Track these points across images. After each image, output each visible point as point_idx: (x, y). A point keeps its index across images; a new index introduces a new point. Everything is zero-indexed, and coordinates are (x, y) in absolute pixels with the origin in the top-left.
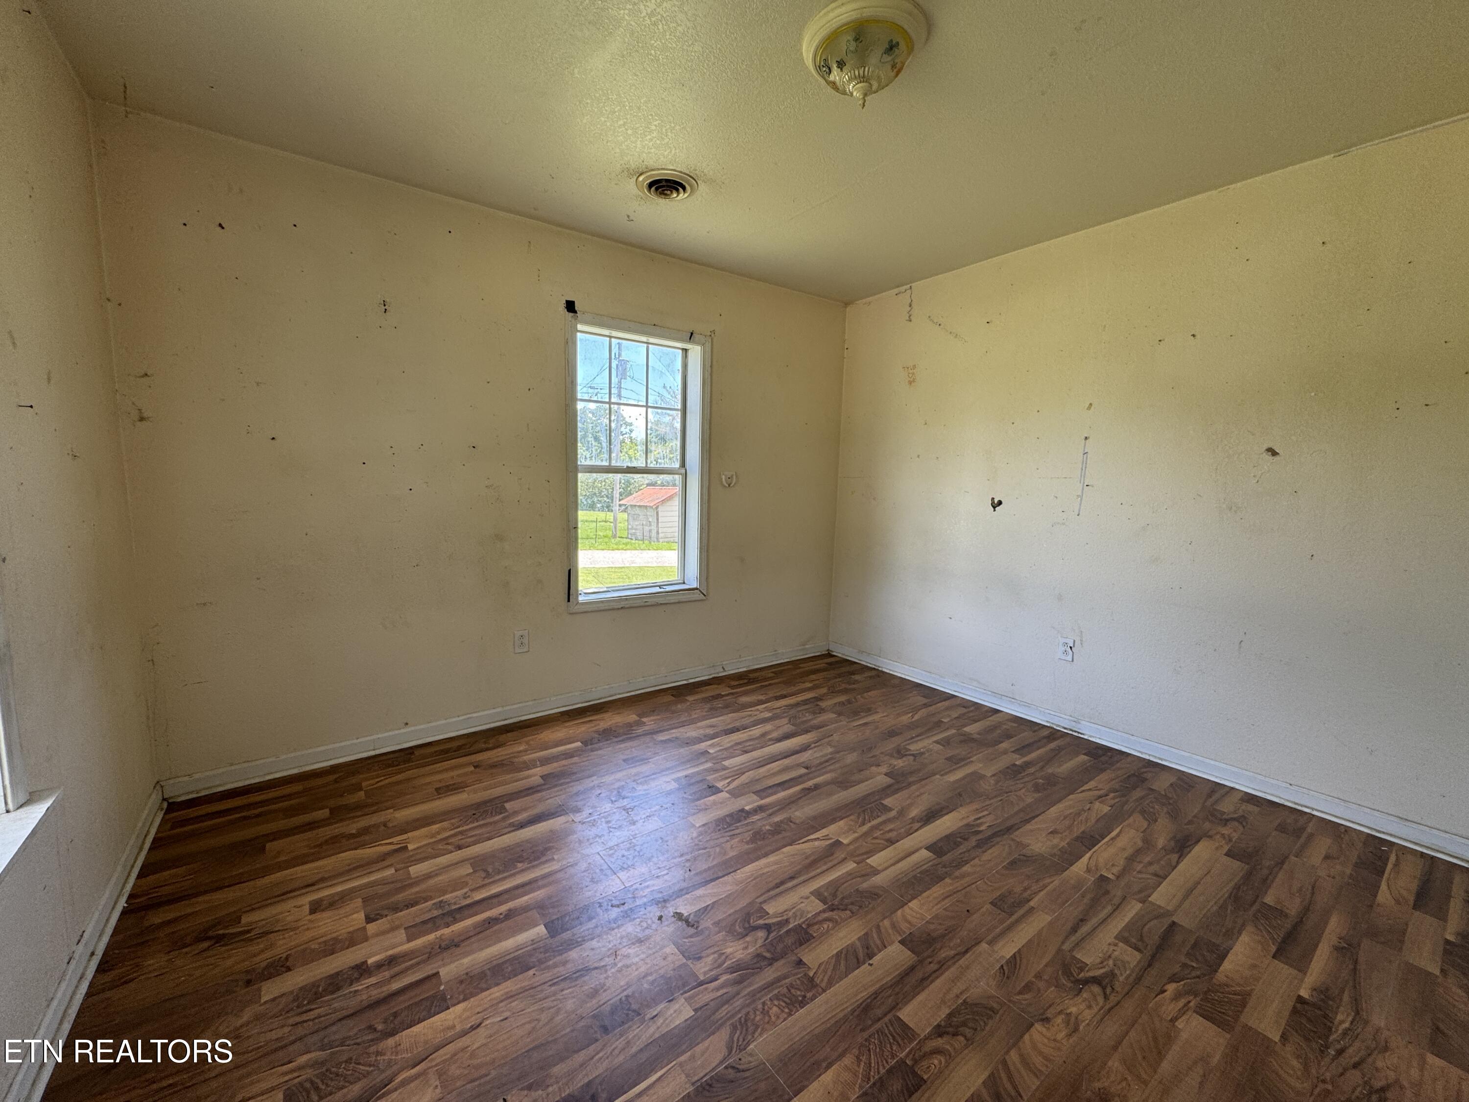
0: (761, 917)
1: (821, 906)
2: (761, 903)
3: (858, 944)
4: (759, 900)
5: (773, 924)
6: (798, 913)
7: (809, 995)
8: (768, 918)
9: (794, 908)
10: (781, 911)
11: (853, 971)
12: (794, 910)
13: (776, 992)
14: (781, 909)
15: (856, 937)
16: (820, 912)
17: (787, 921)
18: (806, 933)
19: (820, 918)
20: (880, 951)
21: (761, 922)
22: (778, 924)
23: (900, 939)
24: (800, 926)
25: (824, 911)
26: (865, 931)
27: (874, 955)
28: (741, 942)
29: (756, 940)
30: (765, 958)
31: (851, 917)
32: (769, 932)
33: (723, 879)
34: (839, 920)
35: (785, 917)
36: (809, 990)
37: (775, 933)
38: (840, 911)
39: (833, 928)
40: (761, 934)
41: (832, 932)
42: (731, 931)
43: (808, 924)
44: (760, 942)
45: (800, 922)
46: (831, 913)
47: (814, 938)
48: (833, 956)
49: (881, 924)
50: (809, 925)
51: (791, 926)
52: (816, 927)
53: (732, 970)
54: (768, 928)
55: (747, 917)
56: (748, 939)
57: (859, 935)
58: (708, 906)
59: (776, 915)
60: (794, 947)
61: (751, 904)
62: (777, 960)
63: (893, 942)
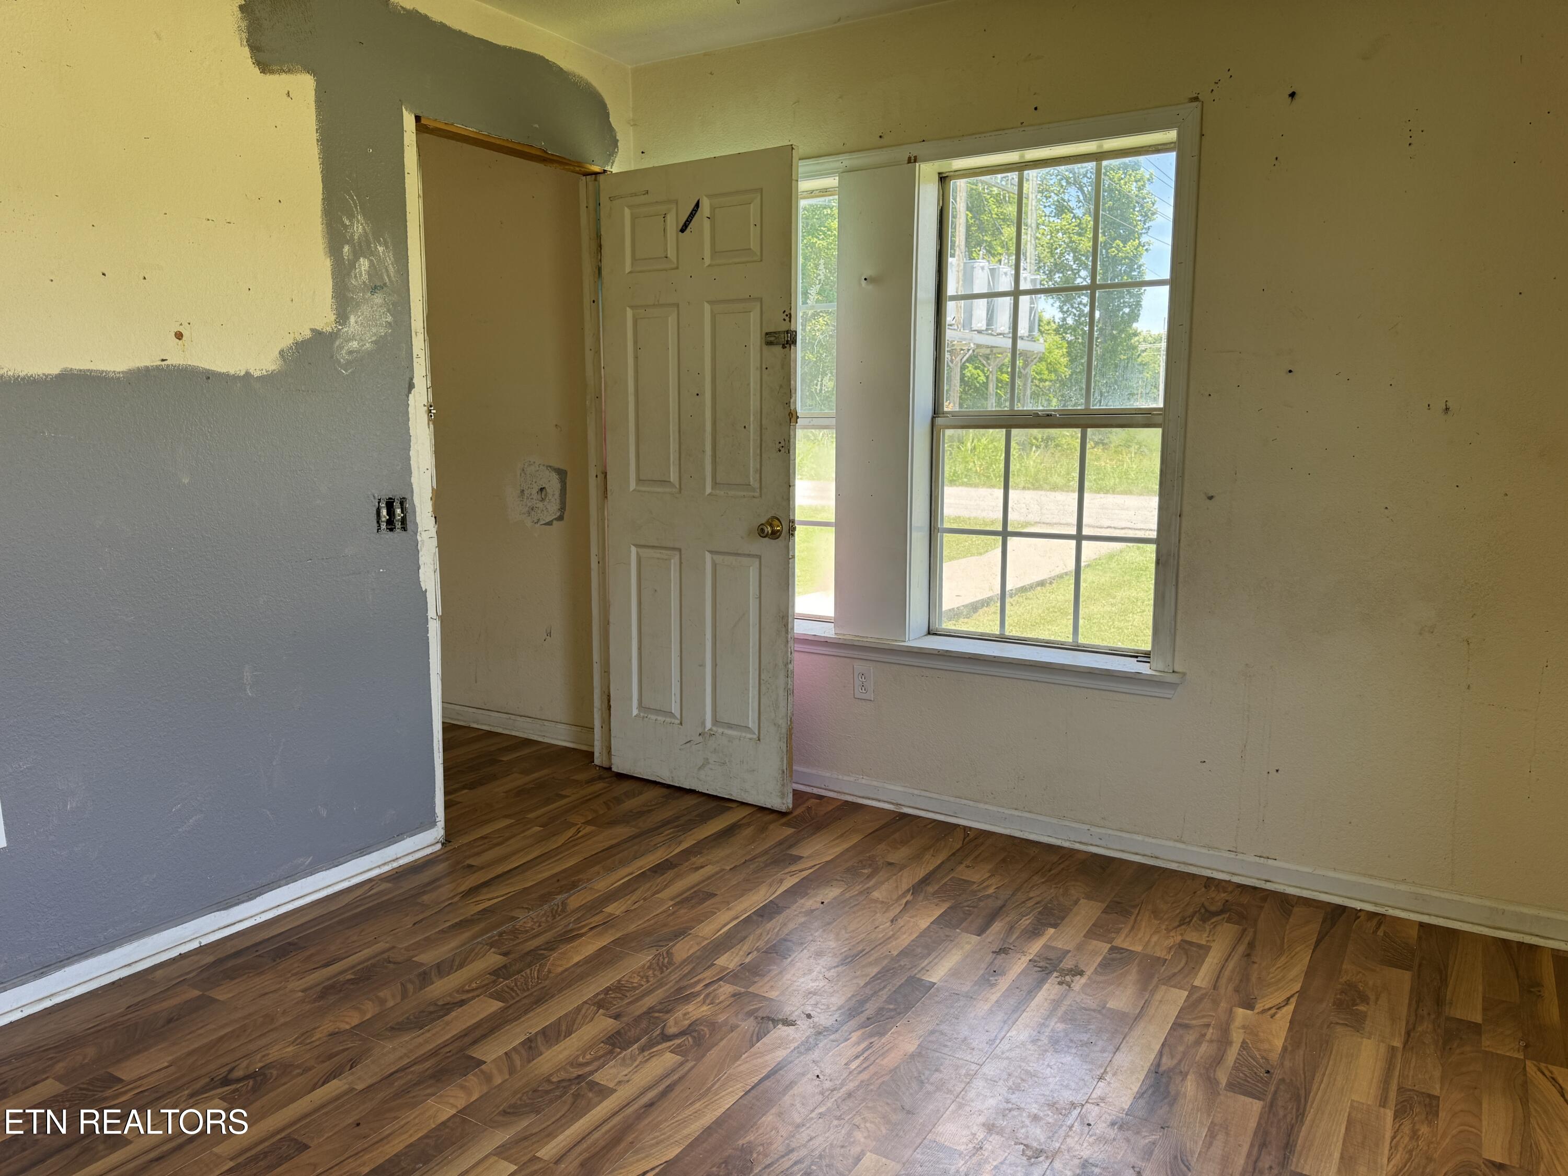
0: (679, 1046)
1: (597, 1077)
2: (687, 1061)
3: (543, 1049)
4: (691, 1064)
5: (661, 1043)
6: (628, 1062)
7: (602, 996)
8: (670, 1047)
9: (636, 1067)
10: (654, 1059)
11: (550, 1024)
12: (635, 1064)
13: (637, 992)
14: (654, 1062)
15: (544, 1056)
16: (596, 1071)
17: (642, 1050)
18: (614, 1045)
19: (596, 1064)
20: (514, 1048)
21: (677, 1041)
22: (654, 1044)
23: (483, 1067)
24: (623, 1049)
25: (591, 1073)
26: (531, 1065)
27: (523, 1044)
28: (694, 1018)
29: (676, 1023)
30: (659, 1012)
31: (551, 1075)
32: (662, 1033)
33: (759, 1078)
34: (568, 1067)
35: (646, 1053)
36: (603, 999)
37: (655, 1035)
38: (568, 1078)
39: (578, 1056)
40: (672, 1030)
41: (579, 1053)
42: (713, 1026)
43: (613, 1053)
44: (671, 1021)
45: (625, 1053)
46: (580, 1073)
47: (602, 1042)
48: (575, 1032)
49: (507, 1077)
50: (611, 1052)
51: (636, 1046)
52: (601, 1053)
53: (695, 995)
54: (666, 1038)
55: (699, 1041)
56: (687, 1022)
57: (540, 1058)
58: (758, 1041)
59: (660, 1053)
60: (627, 1028)
61: (699, 1059)
62: (644, 1013)
63: (491, 1062)
